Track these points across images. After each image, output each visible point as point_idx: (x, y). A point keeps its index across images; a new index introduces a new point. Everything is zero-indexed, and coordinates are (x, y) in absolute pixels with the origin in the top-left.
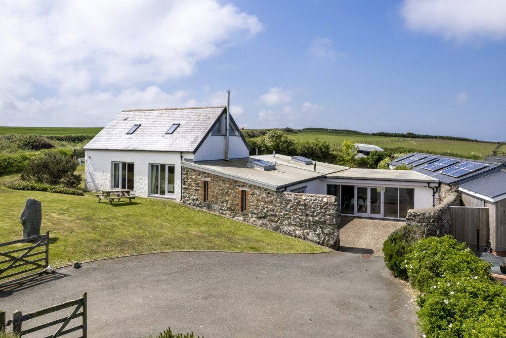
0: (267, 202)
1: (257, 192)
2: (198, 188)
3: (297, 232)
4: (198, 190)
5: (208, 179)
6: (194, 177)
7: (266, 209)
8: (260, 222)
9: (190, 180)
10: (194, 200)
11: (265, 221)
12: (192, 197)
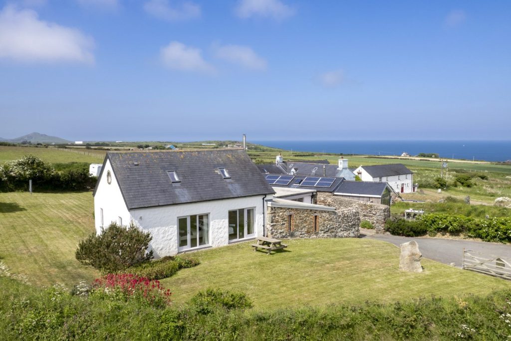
0: (329, 220)
1: (324, 214)
2: (284, 222)
3: (345, 234)
4: (284, 224)
5: (292, 213)
6: (281, 213)
7: (329, 225)
8: (326, 235)
9: (277, 217)
10: (281, 233)
11: (329, 234)
12: (280, 231)
